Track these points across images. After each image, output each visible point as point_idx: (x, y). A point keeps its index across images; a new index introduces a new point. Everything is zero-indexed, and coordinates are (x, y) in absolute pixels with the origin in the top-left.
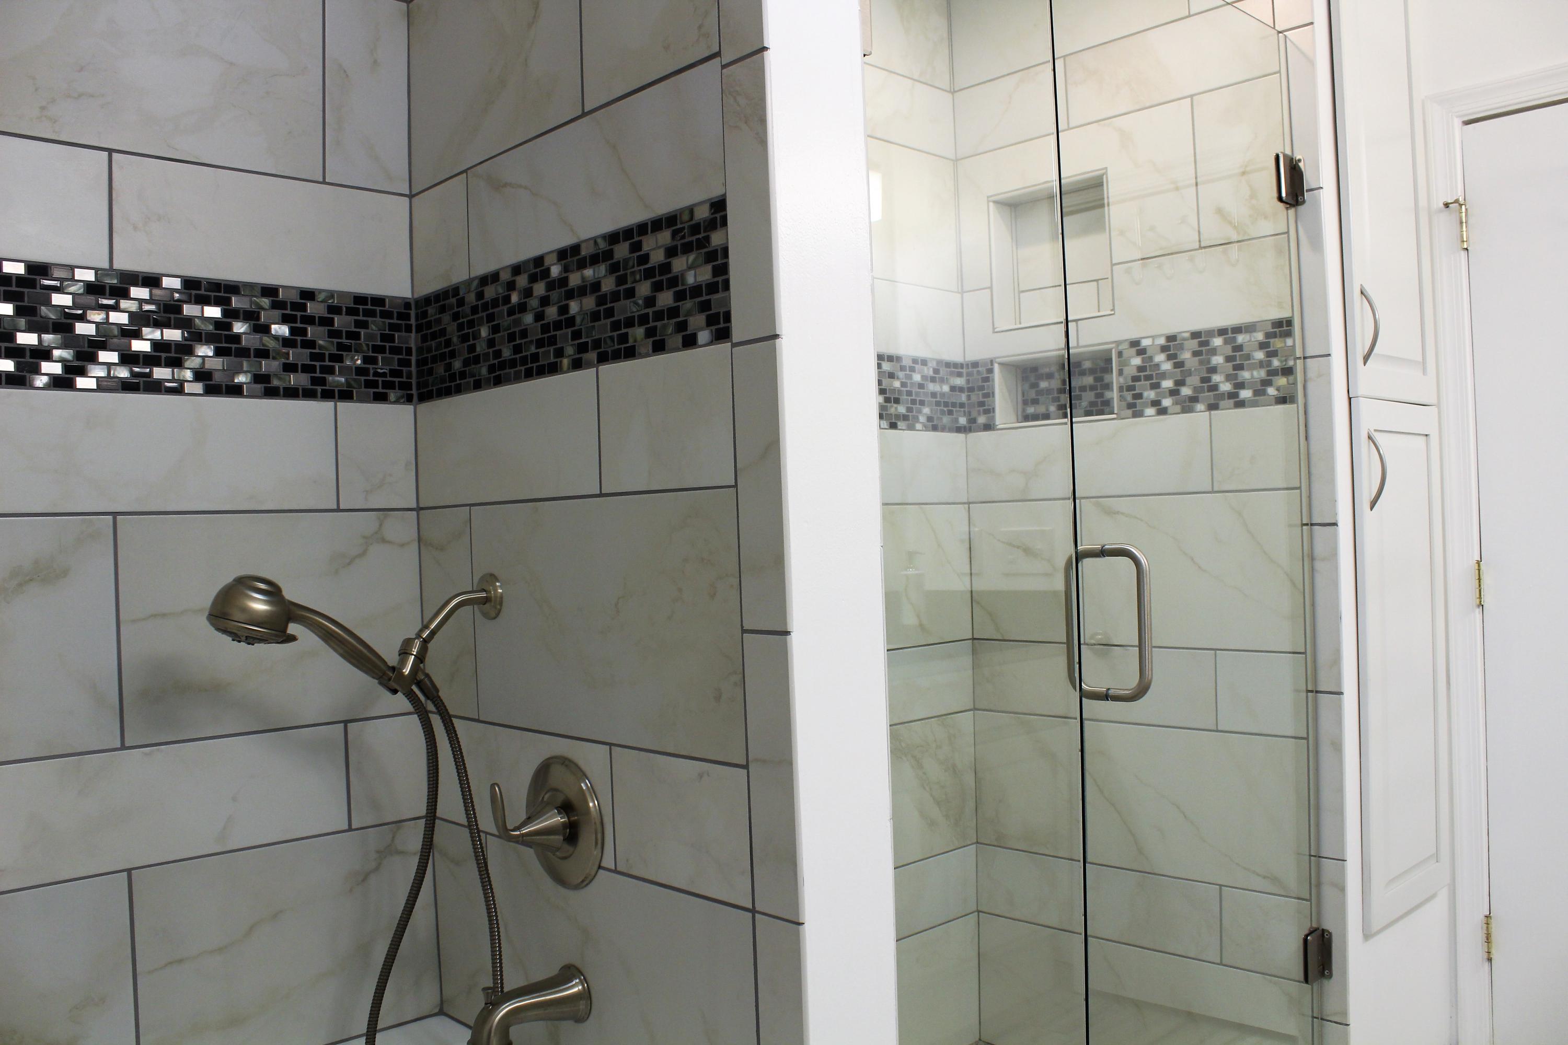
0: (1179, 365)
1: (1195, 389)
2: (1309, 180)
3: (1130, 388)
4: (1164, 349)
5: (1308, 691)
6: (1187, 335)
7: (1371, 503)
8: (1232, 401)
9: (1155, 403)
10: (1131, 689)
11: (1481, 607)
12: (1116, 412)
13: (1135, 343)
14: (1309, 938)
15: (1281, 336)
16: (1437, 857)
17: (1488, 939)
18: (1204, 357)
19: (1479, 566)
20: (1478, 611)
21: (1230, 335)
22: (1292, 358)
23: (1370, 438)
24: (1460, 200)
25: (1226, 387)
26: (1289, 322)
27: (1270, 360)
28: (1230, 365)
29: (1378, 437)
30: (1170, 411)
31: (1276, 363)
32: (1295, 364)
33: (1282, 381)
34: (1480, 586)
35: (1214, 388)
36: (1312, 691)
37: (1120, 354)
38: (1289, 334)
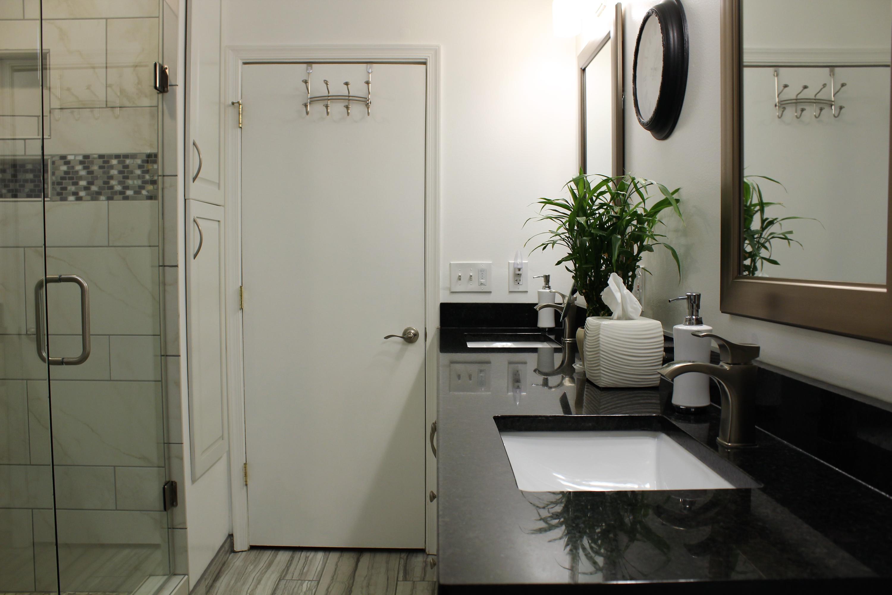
0: (90, 173)
1: (100, 188)
2: (171, 81)
3: (59, 184)
4: (81, 163)
5: (162, 356)
6: (96, 156)
7: (194, 255)
8: (121, 196)
9: (75, 194)
10: (77, 358)
11: (242, 310)
12: (50, 196)
13: (63, 157)
14: (166, 487)
15: (151, 163)
16: (222, 437)
17: (246, 475)
18: (106, 169)
19: (241, 289)
20: (240, 312)
21: (122, 159)
22: (157, 175)
23: (194, 221)
24: (240, 102)
25: (118, 188)
26: (156, 156)
27: (144, 175)
28: (121, 176)
29: (198, 221)
30: (84, 199)
31: (147, 177)
32: (158, 179)
33: (150, 187)
34: (241, 299)
35: (112, 188)
36: (164, 356)
37: (53, 163)
38: (155, 162)
